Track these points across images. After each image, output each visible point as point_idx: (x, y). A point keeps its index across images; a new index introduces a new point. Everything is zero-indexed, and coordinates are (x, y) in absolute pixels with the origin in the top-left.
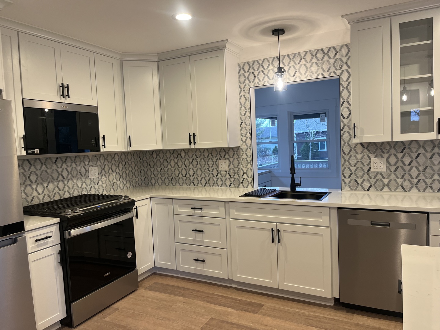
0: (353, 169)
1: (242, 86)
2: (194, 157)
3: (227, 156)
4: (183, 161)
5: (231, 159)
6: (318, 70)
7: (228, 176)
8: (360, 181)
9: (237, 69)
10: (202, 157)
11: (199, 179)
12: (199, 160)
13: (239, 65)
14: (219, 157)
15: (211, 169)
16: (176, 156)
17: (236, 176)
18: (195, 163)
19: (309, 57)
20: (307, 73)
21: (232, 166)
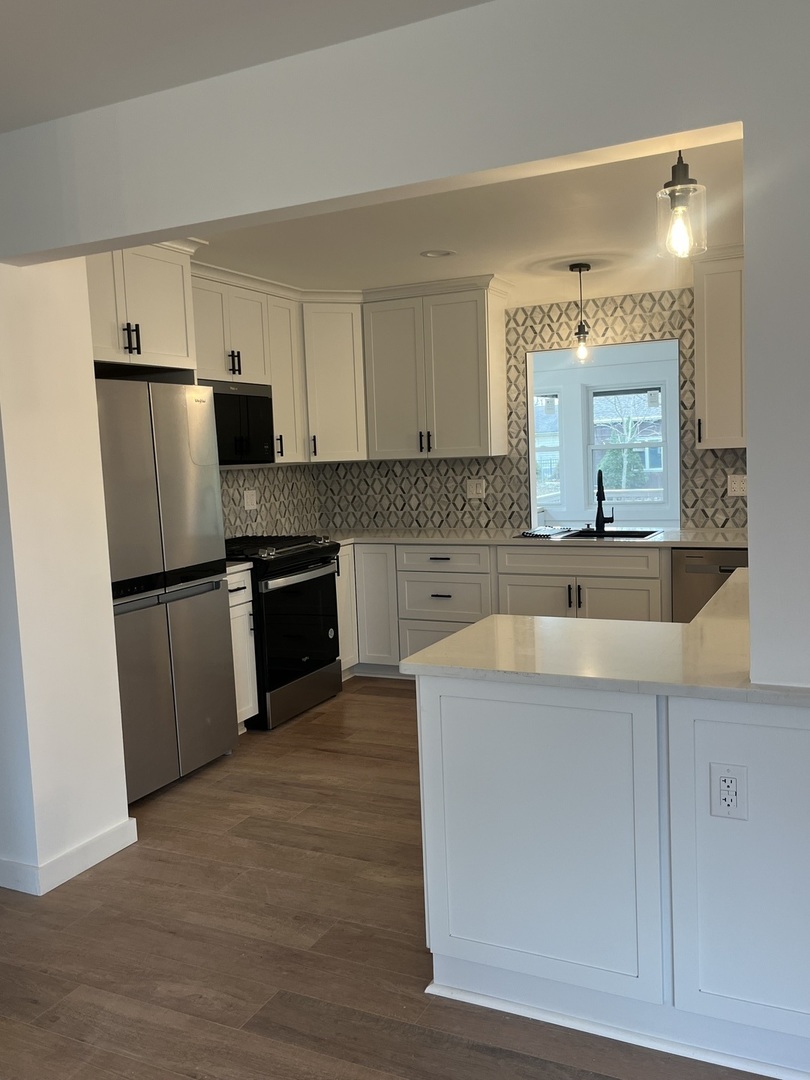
0: (699, 492)
1: (513, 349)
2: (420, 474)
3: (482, 473)
4: (398, 480)
5: (491, 478)
6: (644, 327)
7: (483, 508)
8: (710, 512)
9: (504, 319)
10: (435, 474)
11: (429, 514)
12: (428, 479)
13: (507, 313)
14: (466, 473)
15: (451, 496)
16: (384, 473)
17: (499, 508)
18: (421, 485)
19: (628, 305)
20: (626, 332)
21: (491, 490)
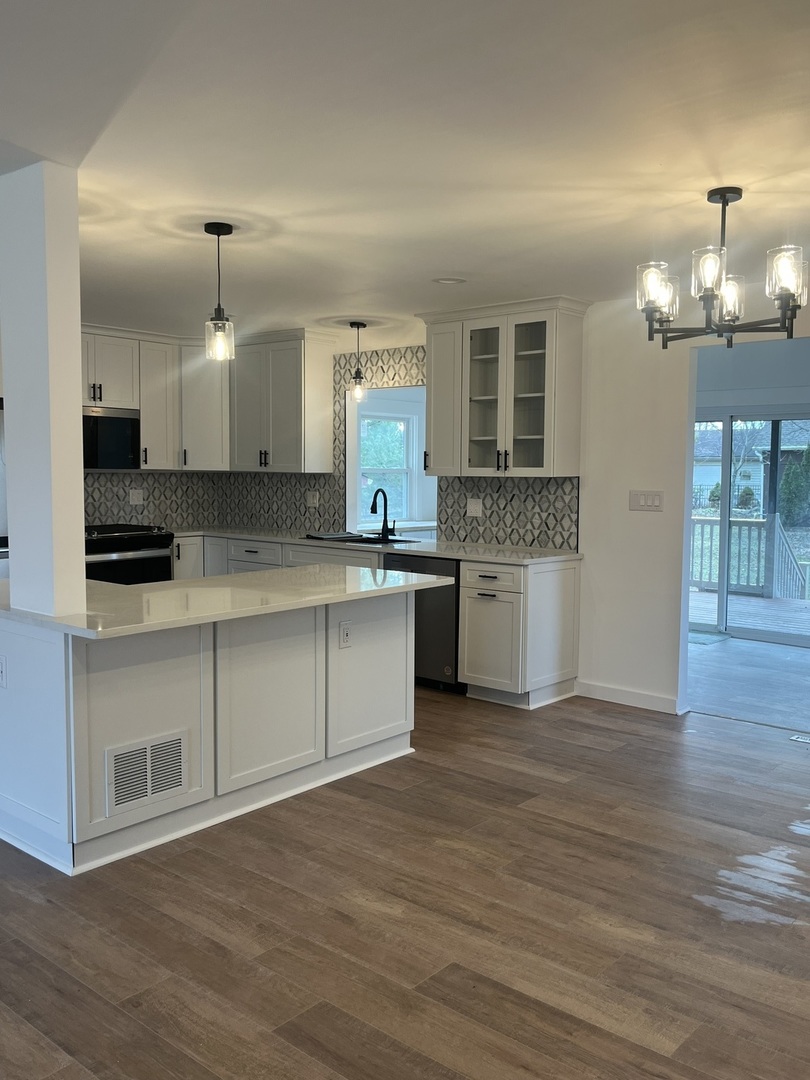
0: (450, 511)
1: (337, 387)
2: (279, 485)
3: (317, 486)
4: (266, 488)
5: (322, 491)
6: (418, 373)
7: (317, 515)
8: (456, 528)
9: (332, 363)
10: (288, 485)
11: (284, 517)
12: (284, 489)
13: (334, 358)
14: (307, 486)
15: (298, 504)
16: (257, 482)
17: (327, 516)
18: (279, 493)
19: (409, 355)
20: (407, 378)
21: (322, 501)
